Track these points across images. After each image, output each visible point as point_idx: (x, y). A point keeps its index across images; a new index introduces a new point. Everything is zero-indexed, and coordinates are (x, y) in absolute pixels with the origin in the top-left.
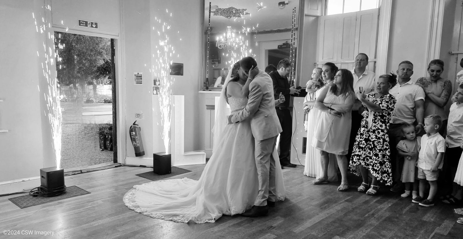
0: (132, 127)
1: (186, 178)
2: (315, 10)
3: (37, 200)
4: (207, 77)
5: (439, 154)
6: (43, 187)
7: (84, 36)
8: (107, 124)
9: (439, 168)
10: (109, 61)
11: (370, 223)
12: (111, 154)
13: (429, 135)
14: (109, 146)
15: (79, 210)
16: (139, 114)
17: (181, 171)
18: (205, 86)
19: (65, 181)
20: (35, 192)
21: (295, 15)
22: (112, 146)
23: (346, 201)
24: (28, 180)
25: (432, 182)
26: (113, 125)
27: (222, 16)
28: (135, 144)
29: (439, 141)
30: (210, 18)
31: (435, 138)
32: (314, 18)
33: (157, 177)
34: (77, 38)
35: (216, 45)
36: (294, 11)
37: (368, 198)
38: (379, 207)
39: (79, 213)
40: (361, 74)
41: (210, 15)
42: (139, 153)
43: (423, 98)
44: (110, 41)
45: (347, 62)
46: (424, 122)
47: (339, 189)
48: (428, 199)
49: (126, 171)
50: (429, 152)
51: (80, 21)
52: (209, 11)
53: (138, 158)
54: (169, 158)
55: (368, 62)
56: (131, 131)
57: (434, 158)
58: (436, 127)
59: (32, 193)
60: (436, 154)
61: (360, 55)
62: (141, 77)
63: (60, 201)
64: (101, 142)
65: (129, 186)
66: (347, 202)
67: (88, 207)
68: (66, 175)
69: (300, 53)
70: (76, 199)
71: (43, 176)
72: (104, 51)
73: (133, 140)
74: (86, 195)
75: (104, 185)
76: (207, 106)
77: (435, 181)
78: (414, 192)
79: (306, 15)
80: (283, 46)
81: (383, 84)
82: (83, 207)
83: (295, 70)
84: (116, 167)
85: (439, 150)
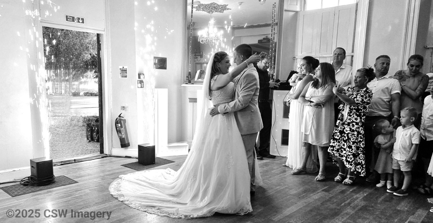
0: (118, 119)
1: (169, 168)
2: (295, 5)
3: (28, 189)
4: (190, 71)
5: (414, 146)
6: (32, 176)
7: (71, 31)
8: (93, 117)
9: (413, 159)
10: (95, 55)
11: (346, 211)
12: (98, 145)
13: (404, 127)
14: (96, 137)
15: (67, 198)
16: (124, 107)
17: (165, 162)
18: (187, 80)
19: (54, 171)
20: (26, 181)
21: (275, 10)
22: (98, 137)
23: (323, 190)
24: (18, 170)
25: (406, 172)
26: (100, 117)
27: (204, 12)
28: (121, 135)
29: (414, 133)
30: (192, 13)
31: (410, 130)
32: (293, 13)
33: (141, 167)
34: (65, 33)
35: (199, 40)
36: (274, 6)
37: (344, 188)
38: (355, 197)
39: (67, 201)
40: (339, 68)
41: (192, 11)
42: (124, 144)
43: (399, 92)
44: (96, 36)
45: (325, 56)
46: (400, 114)
47: (316, 179)
48: (403, 188)
49: (111, 162)
50: (404, 143)
51: (67, 16)
52: (191, 6)
53: (123, 149)
54: (153, 149)
55: (345, 56)
56: (117, 123)
57: (408, 149)
58: (412, 119)
59: (23, 183)
60: (411, 145)
61: (338, 50)
62: (126, 70)
63: (49, 190)
64: (88, 134)
65: (115, 176)
66: (324, 192)
67: (76, 196)
68: (55, 165)
69: (279, 48)
70: (65, 188)
71: (33, 166)
72: (90, 46)
73: (119, 131)
74: (74, 184)
75: (91, 175)
76: (190, 99)
77: (409, 171)
78: (388, 182)
79: (286, 11)
80: (263, 41)
81: (360, 78)
82: (71, 195)
83: (274, 64)
84: (102, 157)
85: (414, 141)
